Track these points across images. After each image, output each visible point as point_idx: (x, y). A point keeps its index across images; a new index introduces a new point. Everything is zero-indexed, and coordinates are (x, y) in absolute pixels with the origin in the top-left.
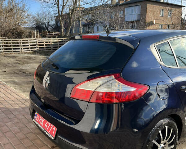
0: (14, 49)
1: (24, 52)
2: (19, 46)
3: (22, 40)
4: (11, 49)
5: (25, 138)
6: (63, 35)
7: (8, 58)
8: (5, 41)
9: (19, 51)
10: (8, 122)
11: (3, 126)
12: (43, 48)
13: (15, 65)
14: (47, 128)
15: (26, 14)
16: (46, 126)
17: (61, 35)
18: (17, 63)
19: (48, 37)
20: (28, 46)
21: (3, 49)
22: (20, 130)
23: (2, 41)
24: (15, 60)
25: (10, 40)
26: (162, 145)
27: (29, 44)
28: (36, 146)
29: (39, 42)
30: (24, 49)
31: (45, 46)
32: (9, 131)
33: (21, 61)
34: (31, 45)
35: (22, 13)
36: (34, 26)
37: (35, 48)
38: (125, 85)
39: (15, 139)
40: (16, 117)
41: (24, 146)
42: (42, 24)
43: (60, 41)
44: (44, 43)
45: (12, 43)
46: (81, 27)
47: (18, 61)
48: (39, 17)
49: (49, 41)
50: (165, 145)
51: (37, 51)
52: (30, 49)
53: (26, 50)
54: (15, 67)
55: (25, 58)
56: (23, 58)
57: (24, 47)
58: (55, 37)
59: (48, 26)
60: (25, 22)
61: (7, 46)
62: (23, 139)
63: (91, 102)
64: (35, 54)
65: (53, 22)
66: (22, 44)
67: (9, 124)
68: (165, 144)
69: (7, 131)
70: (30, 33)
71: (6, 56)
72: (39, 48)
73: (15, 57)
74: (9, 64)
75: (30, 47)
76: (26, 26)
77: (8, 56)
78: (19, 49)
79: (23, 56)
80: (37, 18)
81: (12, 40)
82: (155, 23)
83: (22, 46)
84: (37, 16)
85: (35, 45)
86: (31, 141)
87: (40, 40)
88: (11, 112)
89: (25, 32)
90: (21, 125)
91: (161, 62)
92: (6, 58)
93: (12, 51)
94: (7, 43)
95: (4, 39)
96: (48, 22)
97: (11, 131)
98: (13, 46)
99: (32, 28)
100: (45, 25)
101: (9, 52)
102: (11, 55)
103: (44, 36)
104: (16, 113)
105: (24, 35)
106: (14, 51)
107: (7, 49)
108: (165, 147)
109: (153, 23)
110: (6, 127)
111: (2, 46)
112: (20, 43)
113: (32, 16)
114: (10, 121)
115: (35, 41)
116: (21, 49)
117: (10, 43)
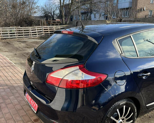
0: (25, 35)
1: (33, 37)
2: (29, 33)
3: (31, 28)
4: (23, 35)
5: (21, 109)
6: (64, 23)
7: (20, 43)
8: (18, 29)
9: (29, 37)
10: (11, 96)
11: (7, 99)
12: (48, 34)
13: (24, 49)
14: (32, 104)
15: (36, 6)
16: (32, 102)
17: (63, 22)
18: (26, 47)
19: (52, 25)
20: (36, 32)
21: (16, 36)
22: (19, 103)
23: (16, 29)
24: (25, 44)
25: (22, 28)
26: (121, 120)
27: (37, 31)
28: (28, 115)
29: (44, 29)
30: (32, 35)
31: (49, 32)
32: (11, 103)
33: (29, 45)
34: (38, 32)
35: (33, 5)
36: (42, 15)
37: (42, 34)
38: (86, 74)
39: (14, 109)
40: (17, 92)
41: (20, 115)
42: (49, 13)
43: (61, 28)
44: (49, 30)
45: (23, 31)
46: (80, 15)
47: (27, 45)
48: (47, 7)
49: (52, 28)
50: (123, 121)
51: (43, 36)
52: (37, 35)
53: (34, 36)
54: (24, 50)
55: (32, 43)
56: (31, 43)
57: (33, 34)
58: (57, 25)
59: (54, 15)
60: (35, 12)
61: (20, 33)
62: (20, 110)
63: (60, 87)
64: (41, 39)
65: (57, 12)
66: (31, 31)
67: (12, 97)
68: (123, 119)
69: (9, 103)
70: (39, 21)
71: (19, 41)
72: (45, 34)
73: (25, 42)
74: (20, 48)
75: (37, 33)
76: (36, 15)
77: (20, 41)
78: (29, 35)
79: (32, 41)
80: (45, 8)
81: (24, 28)
82: (145, 10)
83: (31, 33)
84: (45, 6)
85: (41, 32)
86: (25, 112)
87: (45, 28)
88: (15, 88)
89: (34, 20)
90: (20, 99)
91: (122, 54)
92: (19, 43)
93: (23, 37)
94: (20, 31)
95: (17, 28)
96: (54, 12)
97: (12, 103)
98: (24, 33)
99: (41, 17)
100: (51, 14)
101: (21, 38)
102: (22, 40)
103: (49, 24)
104: (18, 89)
105: (34, 23)
106: (25, 37)
107: (20, 35)
108: (123, 122)
109: (144, 9)
110: (9, 100)
111: (15, 33)
112: (29, 30)
113: (40, 7)
114: (13, 95)
115: (41, 28)
116: (31, 35)
117: (22, 31)
